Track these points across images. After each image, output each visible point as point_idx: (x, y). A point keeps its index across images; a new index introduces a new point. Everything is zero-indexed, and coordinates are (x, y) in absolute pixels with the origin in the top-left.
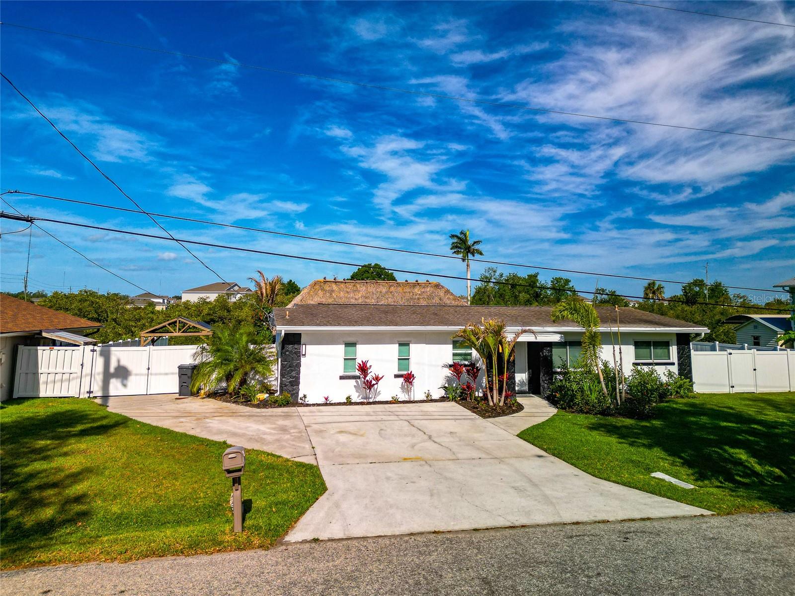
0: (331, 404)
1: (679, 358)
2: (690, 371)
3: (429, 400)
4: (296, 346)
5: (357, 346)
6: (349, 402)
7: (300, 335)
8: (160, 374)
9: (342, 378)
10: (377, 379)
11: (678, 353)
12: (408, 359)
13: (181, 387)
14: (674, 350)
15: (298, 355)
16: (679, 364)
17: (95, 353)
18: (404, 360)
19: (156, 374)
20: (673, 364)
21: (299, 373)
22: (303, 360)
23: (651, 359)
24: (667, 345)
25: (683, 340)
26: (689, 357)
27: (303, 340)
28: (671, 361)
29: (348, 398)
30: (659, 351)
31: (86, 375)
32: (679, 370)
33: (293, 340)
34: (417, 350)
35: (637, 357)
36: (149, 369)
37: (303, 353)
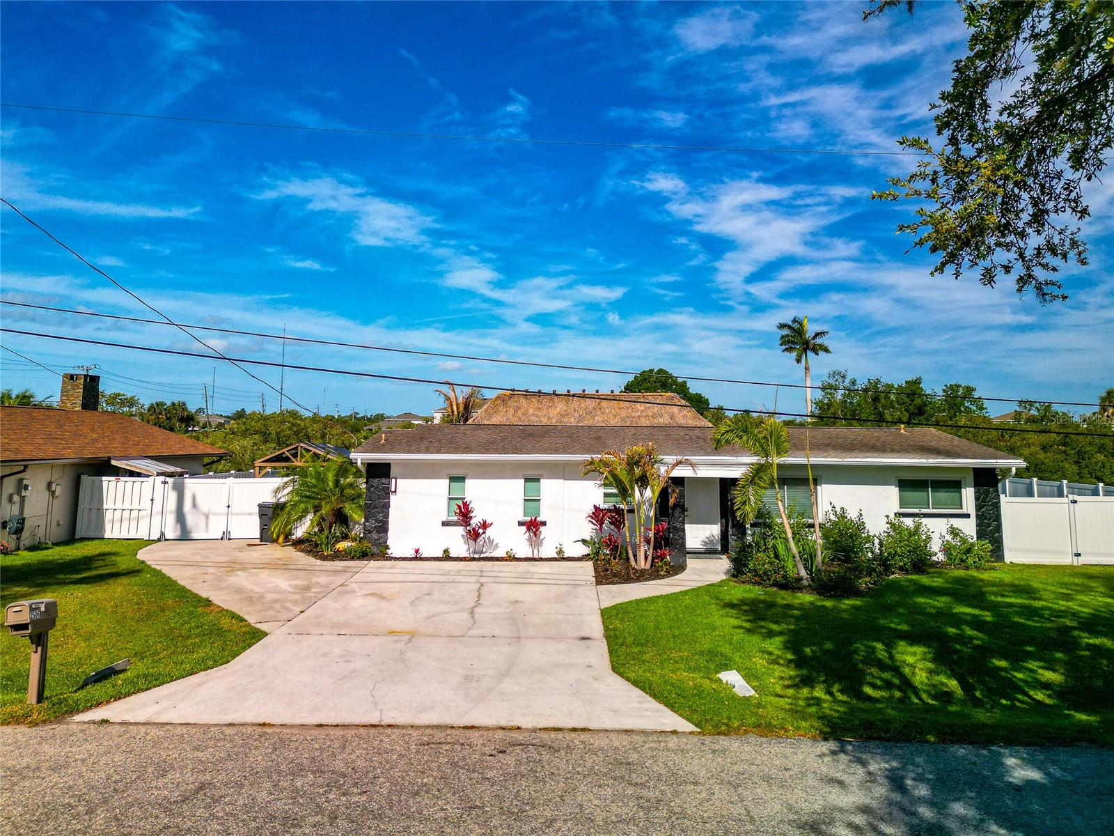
0: (422, 559)
1: (978, 508)
2: (999, 528)
3: (561, 558)
4: (384, 480)
5: (466, 481)
6: (447, 557)
7: (389, 465)
8: (243, 514)
9: (444, 524)
10: (485, 525)
11: (977, 499)
12: (539, 500)
13: (262, 530)
14: (968, 494)
15: (387, 492)
16: (977, 516)
17: (166, 485)
18: (532, 501)
19: (237, 514)
20: (967, 516)
21: (387, 516)
22: (393, 498)
23: (929, 508)
24: (956, 486)
25: (987, 481)
26: (997, 506)
27: (393, 471)
28: (964, 511)
29: (446, 551)
30: (942, 495)
31: (157, 513)
32: (977, 526)
33: (379, 471)
34: (550, 488)
35: (902, 504)
36: (229, 507)
37: (393, 489)
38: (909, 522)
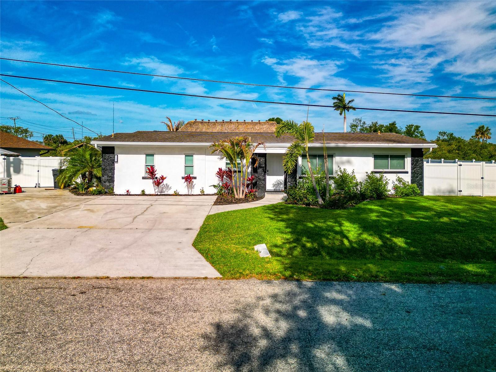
0: (130, 195)
1: (413, 169)
2: (422, 178)
3: (203, 194)
4: (111, 155)
5: (155, 155)
6: (143, 194)
7: (114, 147)
9: (144, 178)
10: (163, 178)
11: (412, 164)
12: (193, 166)
13: (55, 183)
14: (408, 161)
15: (113, 162)
16: (412, 173)
18: (189, 167)
20: (407, 172)
21: (113, 174)
22: (116, 165)
23: (388, 169)
24: (403, 157)
25: (417, 154)
26: (422, 168)
27: (116, 151)
28: (406, 170)
29: (143, 191)
30: (395, 162)
32: (411, 177)
33: (109, 150)
34: (198, 159)
35: (375, 167)
36: (38, 171)
37: (116, 160)
38: (378, 176)
